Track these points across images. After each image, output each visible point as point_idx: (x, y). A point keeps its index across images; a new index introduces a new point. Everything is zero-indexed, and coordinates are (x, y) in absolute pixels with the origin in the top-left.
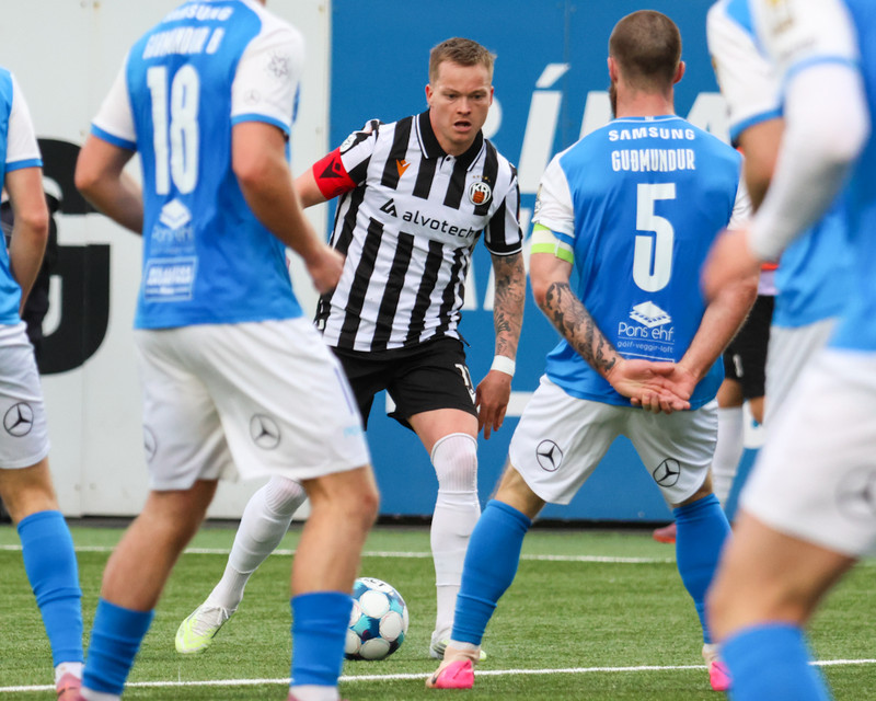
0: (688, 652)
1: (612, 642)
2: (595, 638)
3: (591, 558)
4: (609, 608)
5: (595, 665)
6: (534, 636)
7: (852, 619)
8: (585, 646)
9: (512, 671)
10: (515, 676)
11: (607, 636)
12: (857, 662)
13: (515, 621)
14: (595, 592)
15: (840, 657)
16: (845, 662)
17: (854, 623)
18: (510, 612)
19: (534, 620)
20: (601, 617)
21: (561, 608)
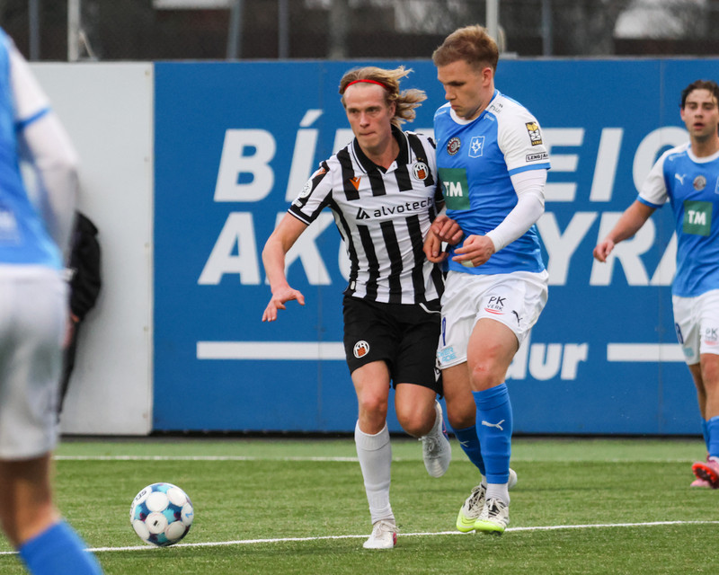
0: (410, 524)
1: (356, 518)
2: (344, 515)
3: (343, 459)
4: (354, 494)
5: (344, 534)
6: (300, 514)
7: (526, 499)
8: (338, 521)
9: (285, 539)
10: (287, 542)
11: (353, 513)
12: (529, 528)
13: (287, 504)
14: (346, 483)
15: (517, 525)
16: (521, 529)
17: (527, 502)
18: (284, 498)
19: (302, 503)
20: (349, 500)
21: (320, 494)
